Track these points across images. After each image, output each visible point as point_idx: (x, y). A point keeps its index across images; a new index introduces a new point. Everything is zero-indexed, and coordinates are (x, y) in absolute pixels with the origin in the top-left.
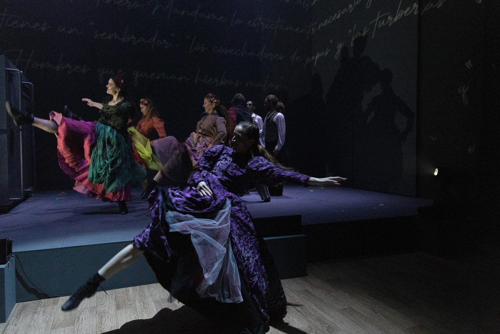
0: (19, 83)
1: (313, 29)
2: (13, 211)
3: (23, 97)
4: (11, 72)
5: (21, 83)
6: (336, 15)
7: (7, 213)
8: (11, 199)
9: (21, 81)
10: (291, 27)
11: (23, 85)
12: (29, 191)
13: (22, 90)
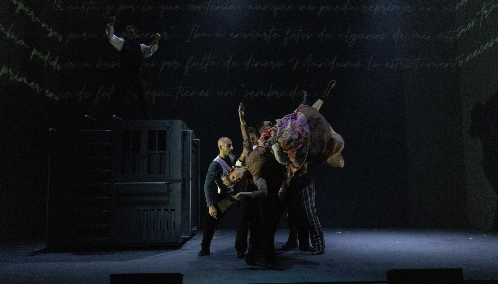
0: (191, 141)
1: (460, 62)
2: (183, 248)
3: (193, 151)
4: (185, 132)
5: (192, 140)
6: (488, 43)
7: (178, 249)
8: (182, 237)
9: (192, 139)
10: (433, 62)
11: (193, 141)
12: (195, 230)
13: (193, 146)
